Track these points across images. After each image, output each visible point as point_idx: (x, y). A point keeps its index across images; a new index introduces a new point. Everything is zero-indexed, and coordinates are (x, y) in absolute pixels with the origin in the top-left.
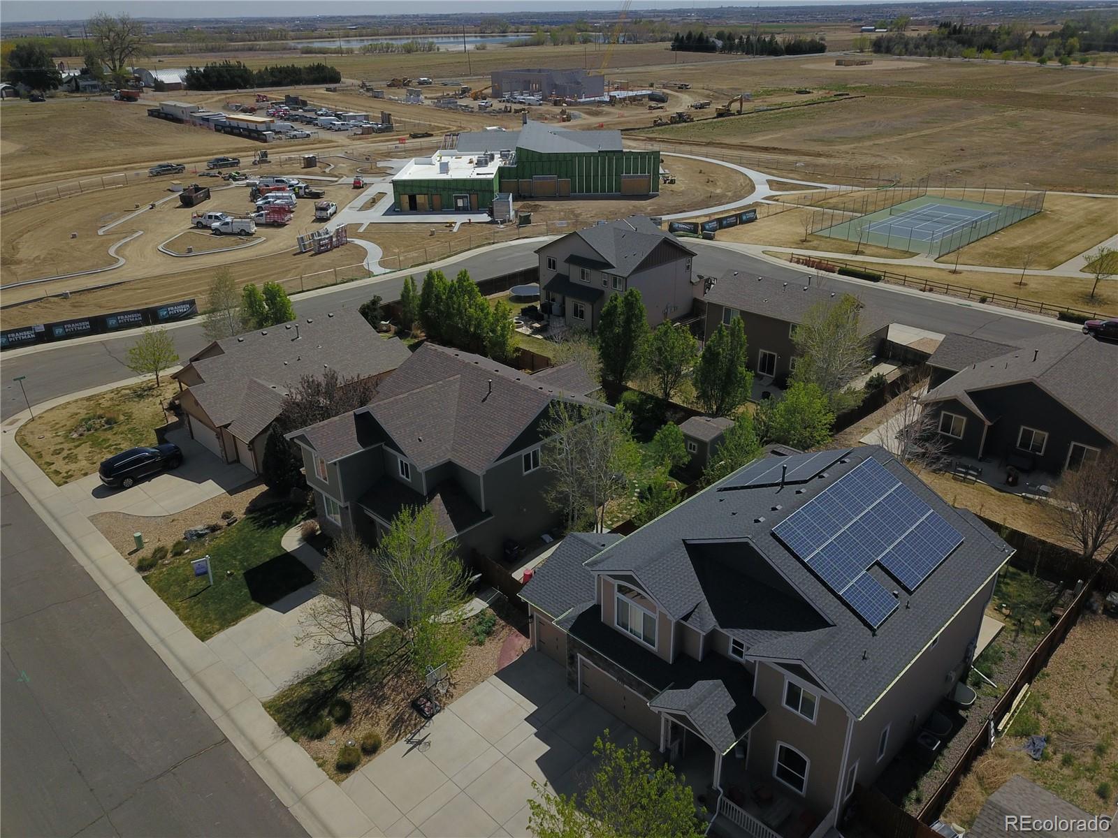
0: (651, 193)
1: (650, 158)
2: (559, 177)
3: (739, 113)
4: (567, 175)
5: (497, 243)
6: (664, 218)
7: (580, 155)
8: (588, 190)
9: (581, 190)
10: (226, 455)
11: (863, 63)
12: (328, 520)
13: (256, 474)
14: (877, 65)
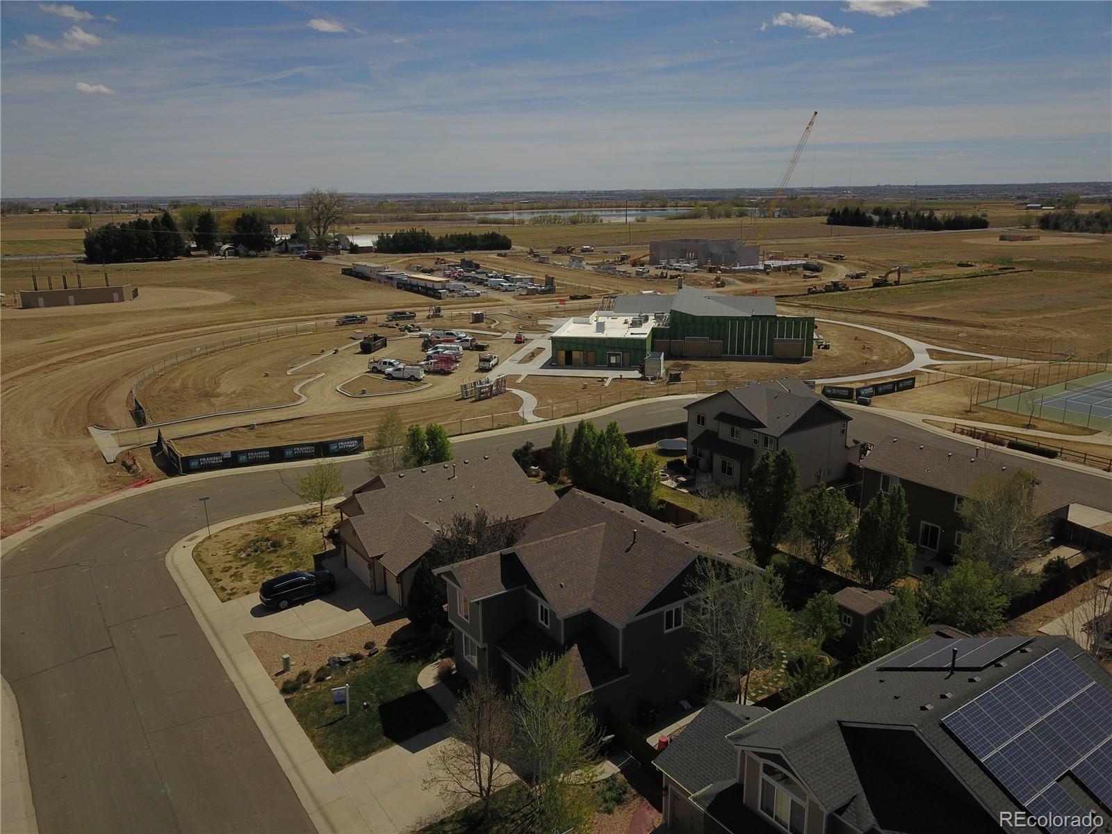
0: (804, 357)
1: (804, 324)
2: (711, 339)
3: (897, 283)
4: (719, 337)
5: (646, 398)
6: (818, 382)
7: (733, 319)
8: (740, 352)
9: (732, 352)
10: (375, 586)
11: (1029, 239)
12: (465, 661)
13: (401, 607)
14: (1044, 241)
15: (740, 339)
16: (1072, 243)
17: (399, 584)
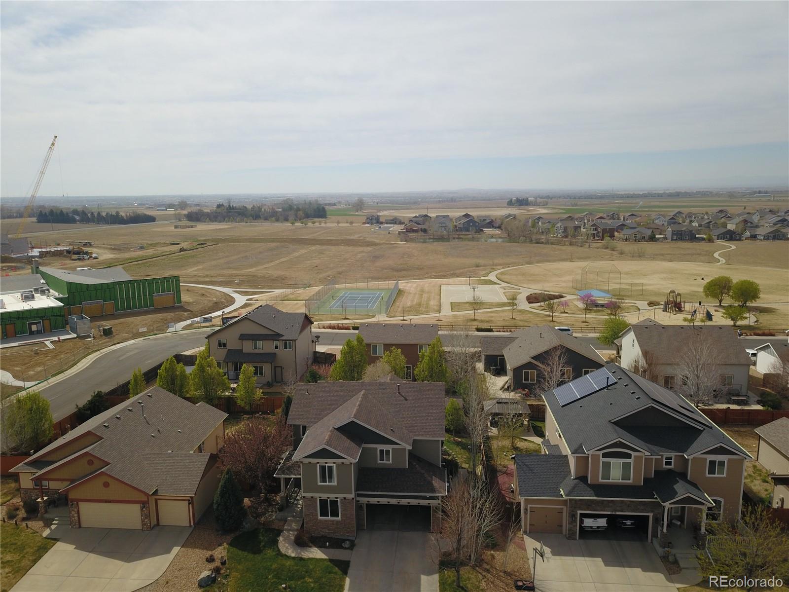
0: (176, 304)
1: (172, 281)
2: (104, 301)
4: (110, 299)
7: (120, 284)
8: (129, 308)
9: (123, 308)
10: (150, 521)
11: (191, 227)
12: (320, 521)
13: (190, 526)
14: (202, 228)
15: (128, 298)
16: (218, 228)
17: (191, 505)
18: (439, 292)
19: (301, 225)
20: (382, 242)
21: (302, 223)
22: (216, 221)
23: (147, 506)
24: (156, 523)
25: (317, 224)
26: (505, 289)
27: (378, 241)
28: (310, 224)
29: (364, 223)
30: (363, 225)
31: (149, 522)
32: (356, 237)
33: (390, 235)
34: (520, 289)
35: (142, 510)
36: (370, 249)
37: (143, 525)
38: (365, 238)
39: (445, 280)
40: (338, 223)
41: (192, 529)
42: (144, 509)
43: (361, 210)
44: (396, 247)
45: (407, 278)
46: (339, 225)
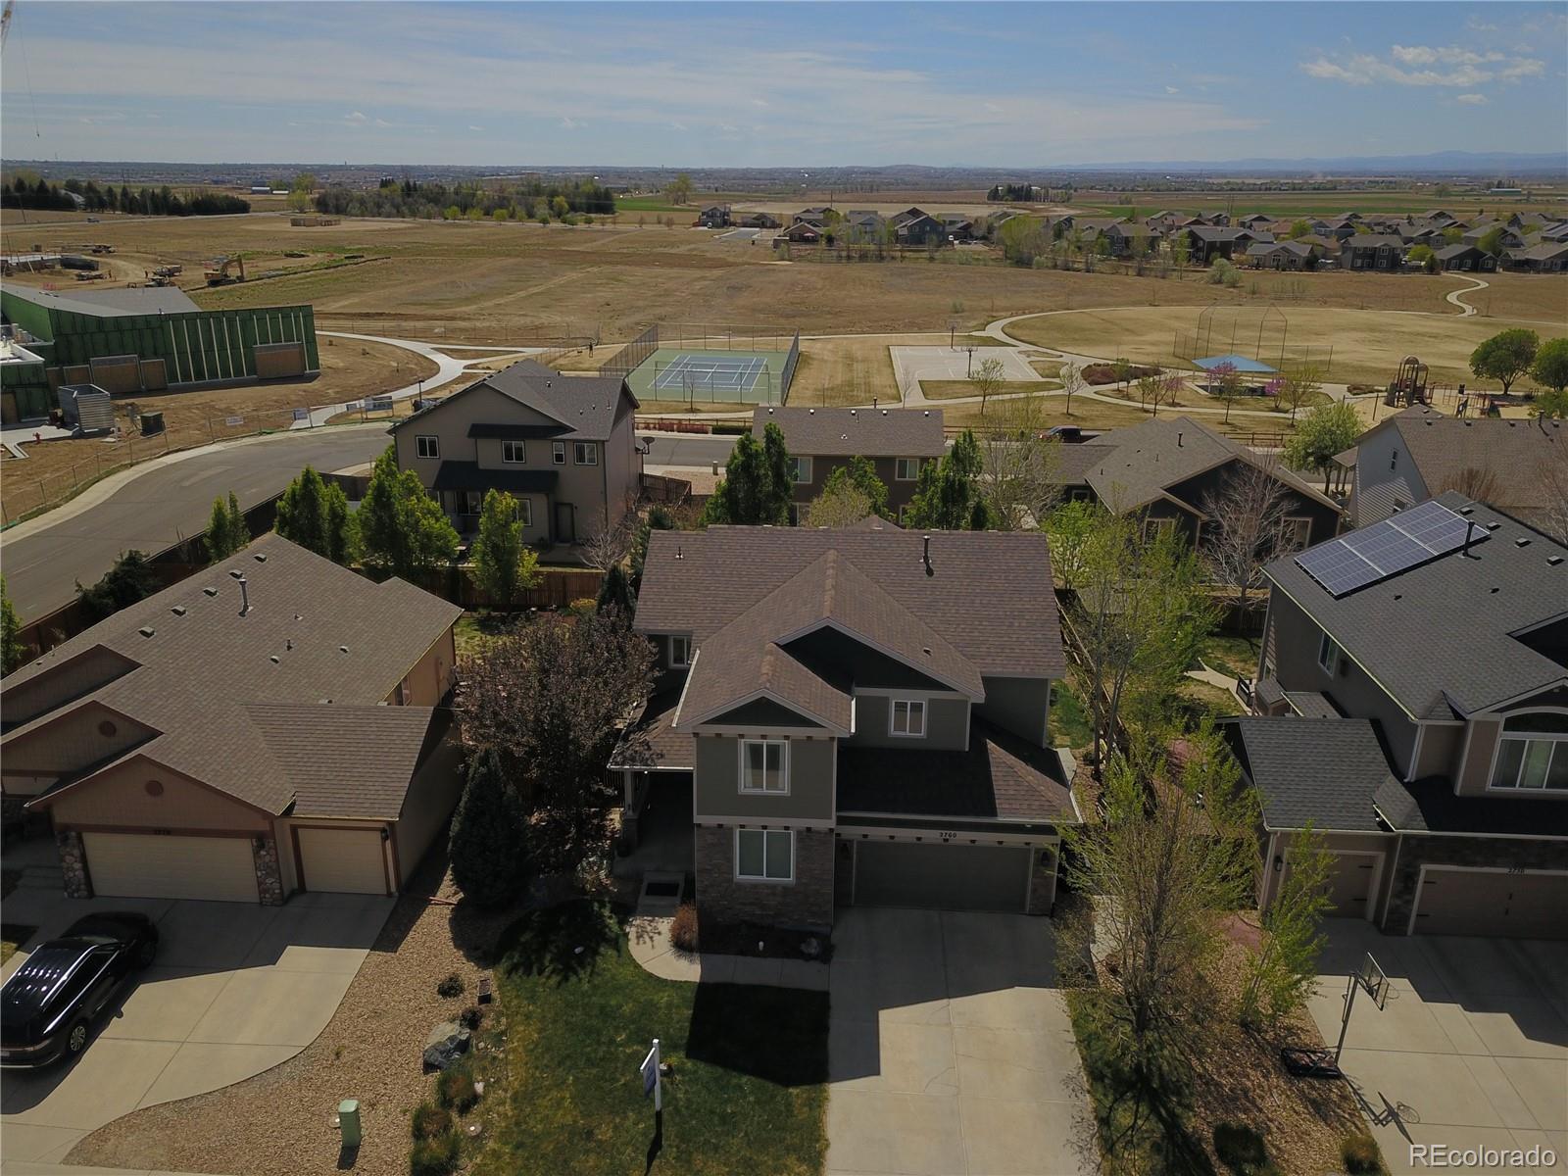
0: (307, 371)
1: (297, 317)
3: (241, 279)
4: (155, 354)
7: (176, 318)
8: (200, 375)
9: (186, 376)
10: (280, 883)
11: (328, 223)
12: (740, 886)
13: (389, 894)
14: (349, 226)
15: (196, 352)
16: (387, 227)
17: (388, 842)
18: (888, 359)
19: (563, 225)
20: (740, 260)
21: (564, 223)
22: (380, 215)
23: (272, 844)
24: (296, 885)
25: (596, 226)
26: (1028, 356)
27: (731, 259)
28: (581, 226)
29: (695, 225)
30: (693, 229)
31: (278, 885)
32: (683, 249)
33: (755, 248)
34: (1061, 356)
35: (256, 854)
36: (717, 273)
37: (262, 891)
38: (703, 251)
39: (894, 337)
40: (642, 222)
41: (392, 902)
42: (263, 853)
43: (685, 202)
44: (774, 270)
45: (813, 332)
46: (644, 227)
